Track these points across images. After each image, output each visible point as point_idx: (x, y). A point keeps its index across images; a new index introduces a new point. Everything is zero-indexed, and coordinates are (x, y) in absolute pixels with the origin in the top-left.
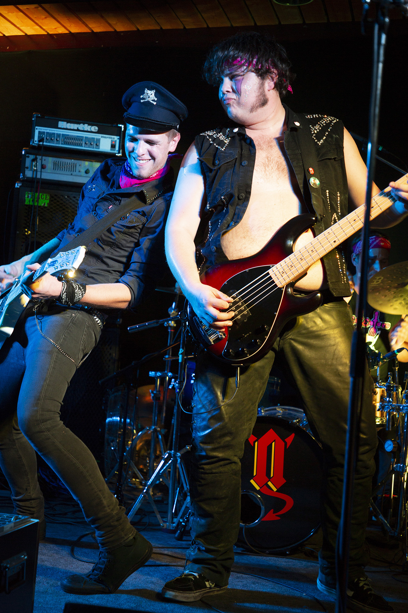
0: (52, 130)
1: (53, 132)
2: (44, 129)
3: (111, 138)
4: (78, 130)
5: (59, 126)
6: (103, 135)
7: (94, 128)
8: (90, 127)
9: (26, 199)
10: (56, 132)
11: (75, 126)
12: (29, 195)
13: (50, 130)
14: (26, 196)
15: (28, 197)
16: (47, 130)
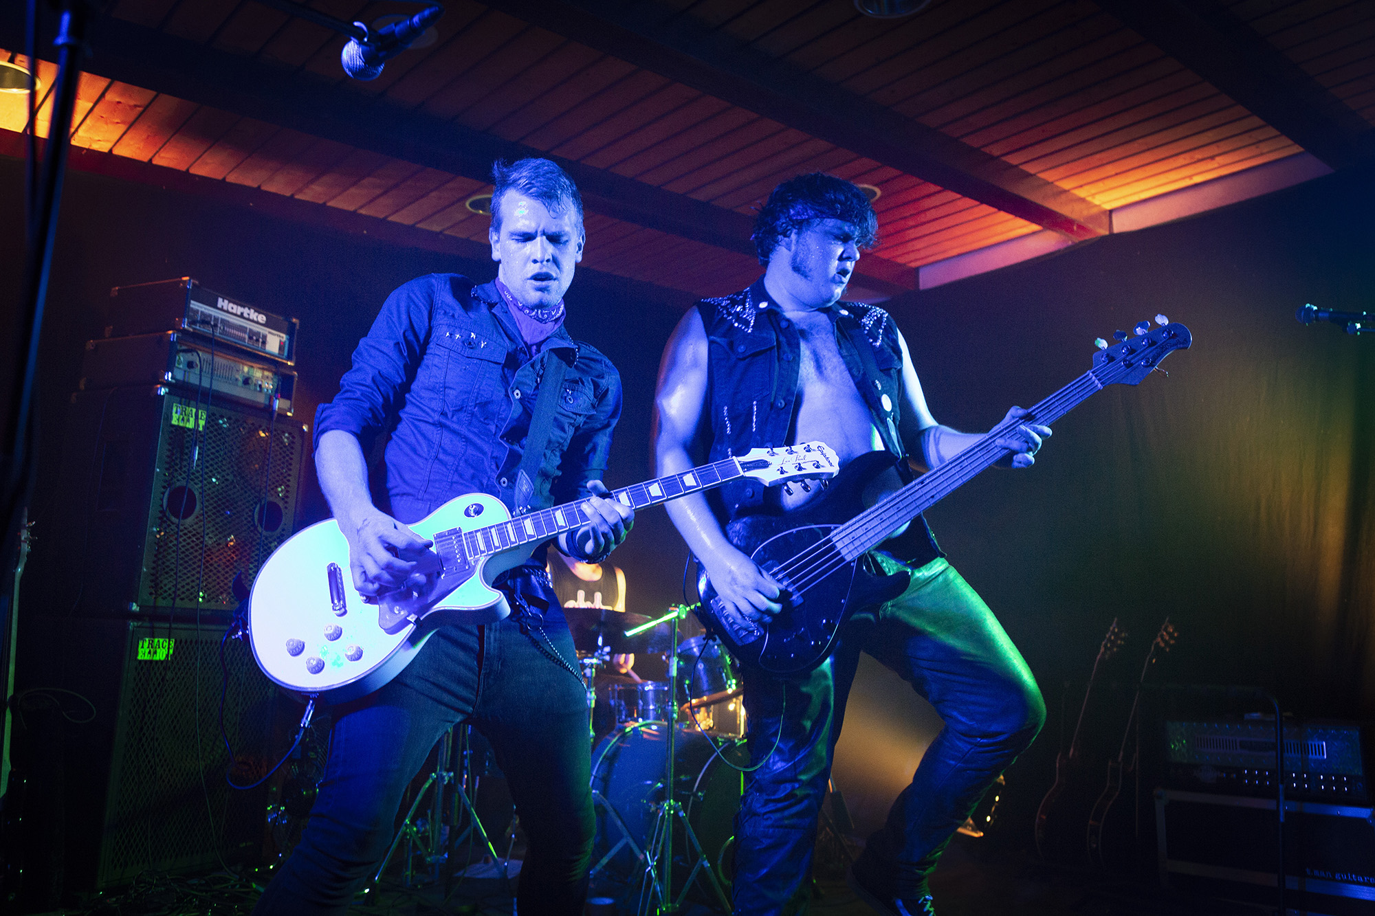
0: (208, 310)
1: (210, 313)
2: (198, 306)
3: (280, 336)
4: (242, 316)
5: (219, 305)
6: (271, 330)
7: (262, 318)
8: (256, 314)
9: (174, 414)
10: (213, 314)
11: (238, 310)
12: (178, 409)
13: (205, 309)
14: (174, 409)
15: (176, 413)
16: (201, 307)
